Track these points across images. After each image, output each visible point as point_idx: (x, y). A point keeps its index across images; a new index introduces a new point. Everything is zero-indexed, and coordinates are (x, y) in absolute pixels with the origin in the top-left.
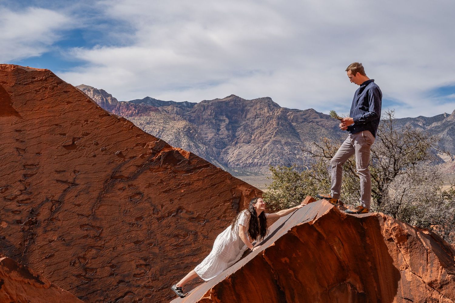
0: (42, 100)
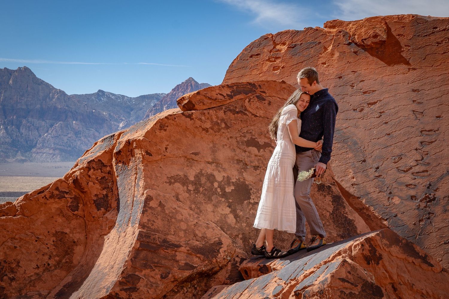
0: (445, 53)
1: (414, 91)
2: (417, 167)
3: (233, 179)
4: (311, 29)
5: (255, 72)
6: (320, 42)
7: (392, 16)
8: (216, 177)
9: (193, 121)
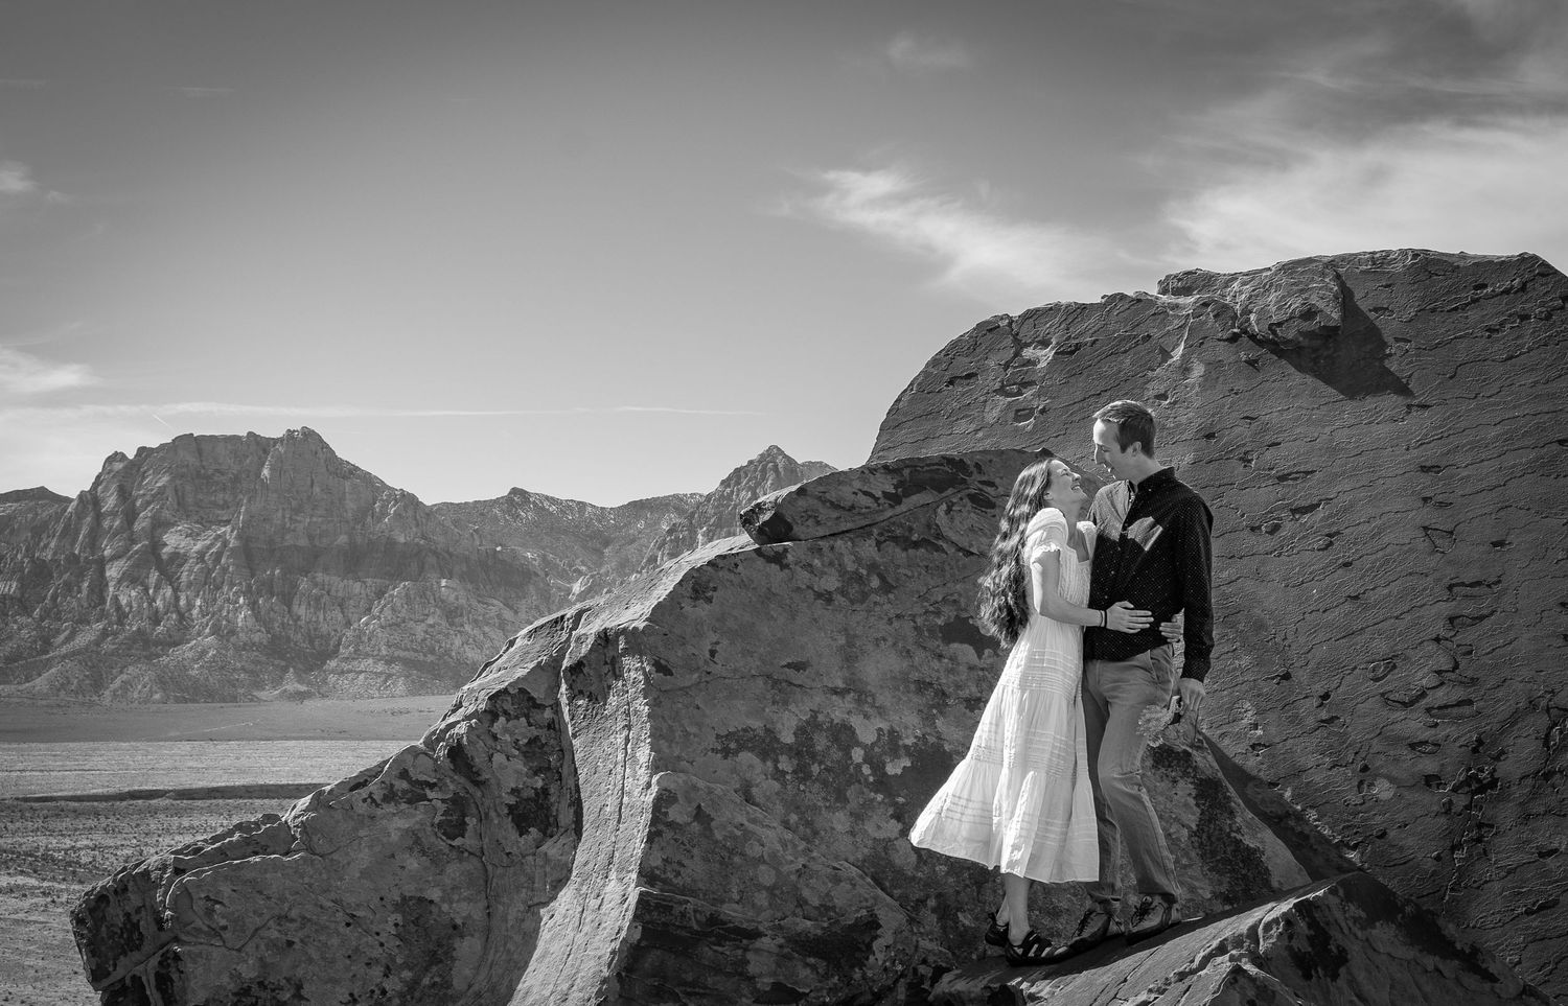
0: (1510, 358)
1: (1424, 469)
2: (1440, 692)
3: (907, 737)
4: (1121, 299)
5: (963, 426)
6: (1149, 336)
7: (1353, 254)
8: (857, 732)
9: (787, 571)
